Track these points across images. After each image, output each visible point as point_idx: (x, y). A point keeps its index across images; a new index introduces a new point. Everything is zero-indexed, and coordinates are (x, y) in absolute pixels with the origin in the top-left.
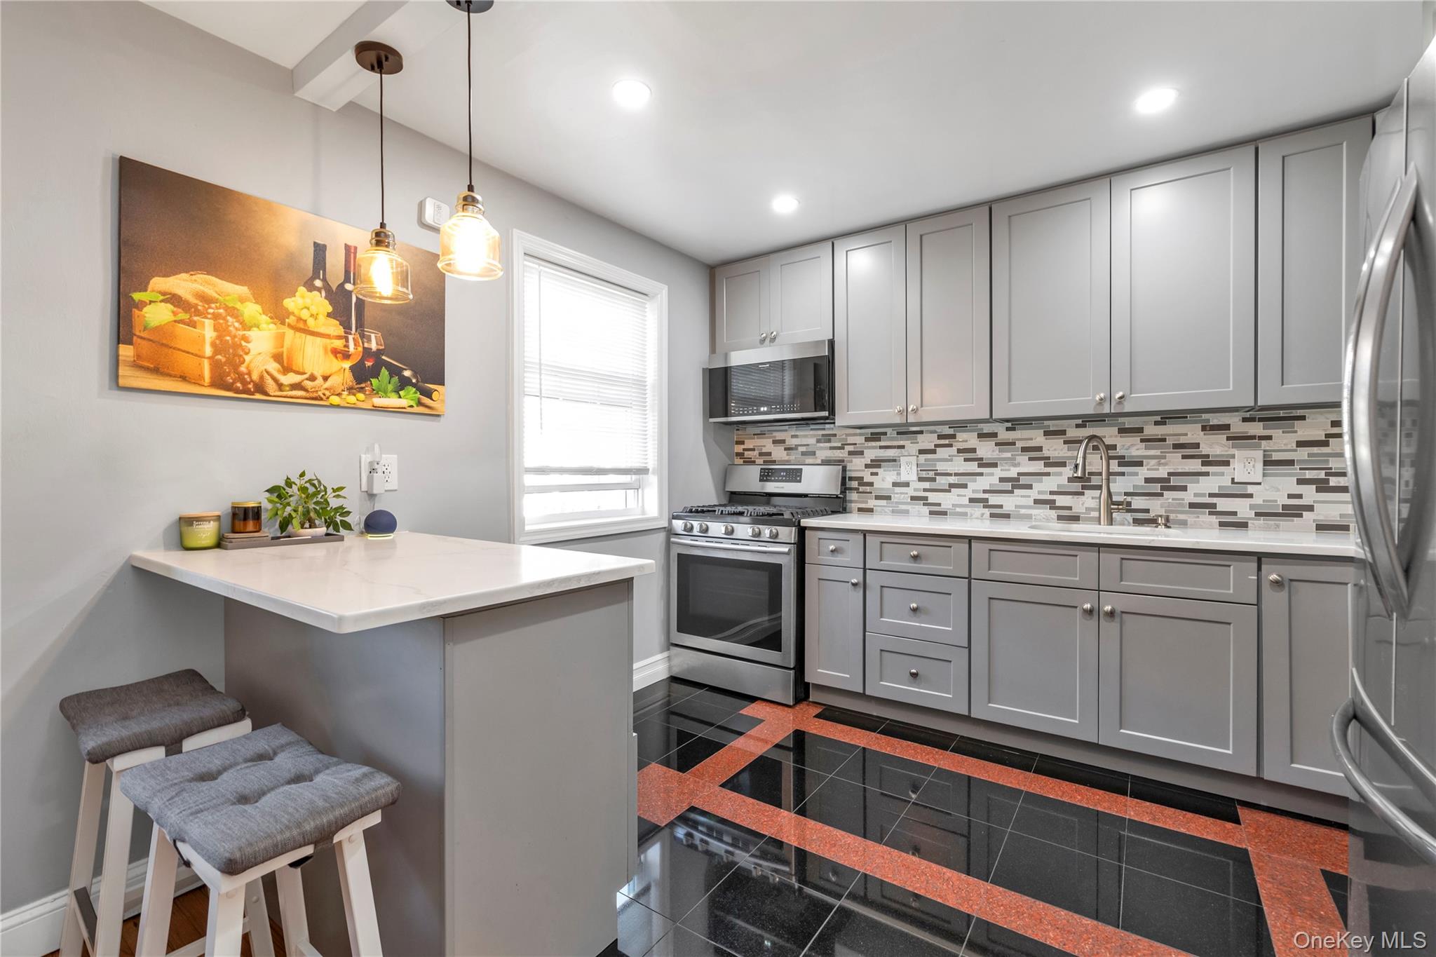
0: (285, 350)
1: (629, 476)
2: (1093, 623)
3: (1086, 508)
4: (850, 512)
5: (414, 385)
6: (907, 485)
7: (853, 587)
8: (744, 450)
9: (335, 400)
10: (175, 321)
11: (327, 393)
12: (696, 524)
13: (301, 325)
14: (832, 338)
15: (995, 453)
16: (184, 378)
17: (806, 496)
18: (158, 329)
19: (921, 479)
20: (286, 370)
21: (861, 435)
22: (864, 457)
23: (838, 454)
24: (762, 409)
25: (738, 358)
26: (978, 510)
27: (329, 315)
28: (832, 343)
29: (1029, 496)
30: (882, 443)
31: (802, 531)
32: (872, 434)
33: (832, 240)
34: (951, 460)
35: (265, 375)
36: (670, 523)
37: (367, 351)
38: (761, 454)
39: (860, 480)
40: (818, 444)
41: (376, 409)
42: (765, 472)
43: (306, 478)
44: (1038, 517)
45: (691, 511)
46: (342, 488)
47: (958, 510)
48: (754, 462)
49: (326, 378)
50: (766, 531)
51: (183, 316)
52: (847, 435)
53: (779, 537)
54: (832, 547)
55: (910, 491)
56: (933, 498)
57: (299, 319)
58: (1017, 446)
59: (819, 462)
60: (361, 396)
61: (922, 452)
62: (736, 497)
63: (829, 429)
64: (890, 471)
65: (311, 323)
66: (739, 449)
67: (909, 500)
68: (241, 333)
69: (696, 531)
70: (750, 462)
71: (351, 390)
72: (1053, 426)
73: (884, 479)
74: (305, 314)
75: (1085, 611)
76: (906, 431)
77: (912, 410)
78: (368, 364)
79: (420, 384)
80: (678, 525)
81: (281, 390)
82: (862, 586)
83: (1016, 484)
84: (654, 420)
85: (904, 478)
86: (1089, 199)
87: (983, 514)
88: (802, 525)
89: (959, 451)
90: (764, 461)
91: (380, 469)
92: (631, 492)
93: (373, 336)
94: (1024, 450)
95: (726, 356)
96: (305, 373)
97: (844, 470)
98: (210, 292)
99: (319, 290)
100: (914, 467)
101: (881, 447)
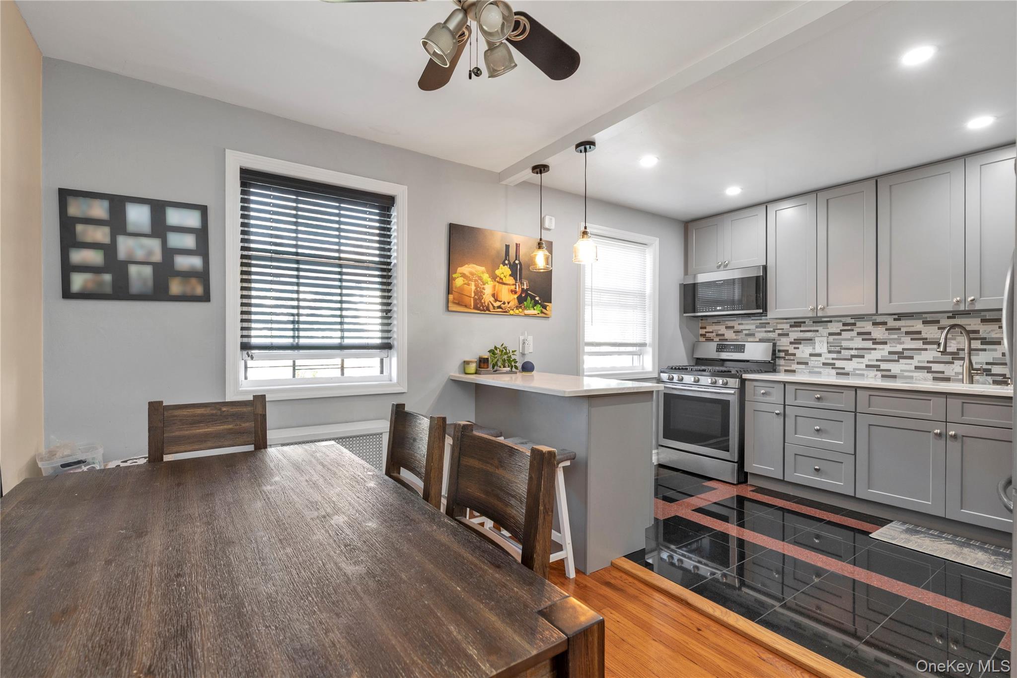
0: (495, 292)
1: (635, 348)
2: (943, 442)
3: (955, 373)
4: (780, 372)
5: (540, 304)
6: (819, 355)
7: (776, 416)
8: (706, 332)
9: (511, 312)
10: (464, 284)
11: (509, 310)
12: (676, 376)
13: (501, 281)
14: (765, 264)
15: (885, 335)
16: (466, 306)
17: (748, 361)
18: (459, 287)
19: (830, 352)
20: (496, 300)
21: (787, 323)
22: (789, 338)
23: (771, 335)
24: (718, 308)
25: (702, 278)
26: (872, 373)
27: (510, 275)
28: (765, 268)
29: (911, 364)
30: (802, 329)
31: (743, 382)
32: (795, 323)
33: (765, 204)
34: (853, 340)
35: (490, 303)
36: (659, 375)
37: (523, 289)
38: (717, 335)
39: (786, 352)
40: (757, 329)
41: (526, 315)
42: (719, 346)
43: (503, 346)
44: (918, 378)
45: (672, 368)
46: (515, 351)
47: (857, 372)
48: (713, 340)
49: (508, 303)
50: (720, 381)
51: (466, 282)
52: (777, 323)
53: (729, 384)
54: (762, 391)
55: (822, 360)
56: (839, 364)
57: (501, 278)
58: (902, 330)
59: (758, 340)
60: (520, 310)
61: (830, 334)
62: (700, 361)
63: (764, 320)
64: (808, 346)
65: (505, 280)
66: (703, 331)
67: (821, 365)
68: (482, 286)
69: (675, 380)
70: (710, 340)
71: (517, 308)
72: (929, 317)
73: (804, 351)
74: (502, 276)
75: (936, 434)
76: (818, 321)
77: (820, 309)
78: (523, 295)
79: (542, 303)
80: (664, 376)
81: (494, 309)
82: (783, 415)
83: (901, 355)
84: (650, 316)
85: (817, 351)
86: (949, 172)
87: (876, 375)
88: (743, 377)
89: (859, 334)
90: (720, 340)
91: (527, 342)
92: (635, 357)
93: (525, 282)
94: (907, 333)
95: (695, 277)
96: (501, 301)
97: (774, 345)
98: (474, 271)
99: (507, 265)
100: (825, 345)
101: (801, 331)
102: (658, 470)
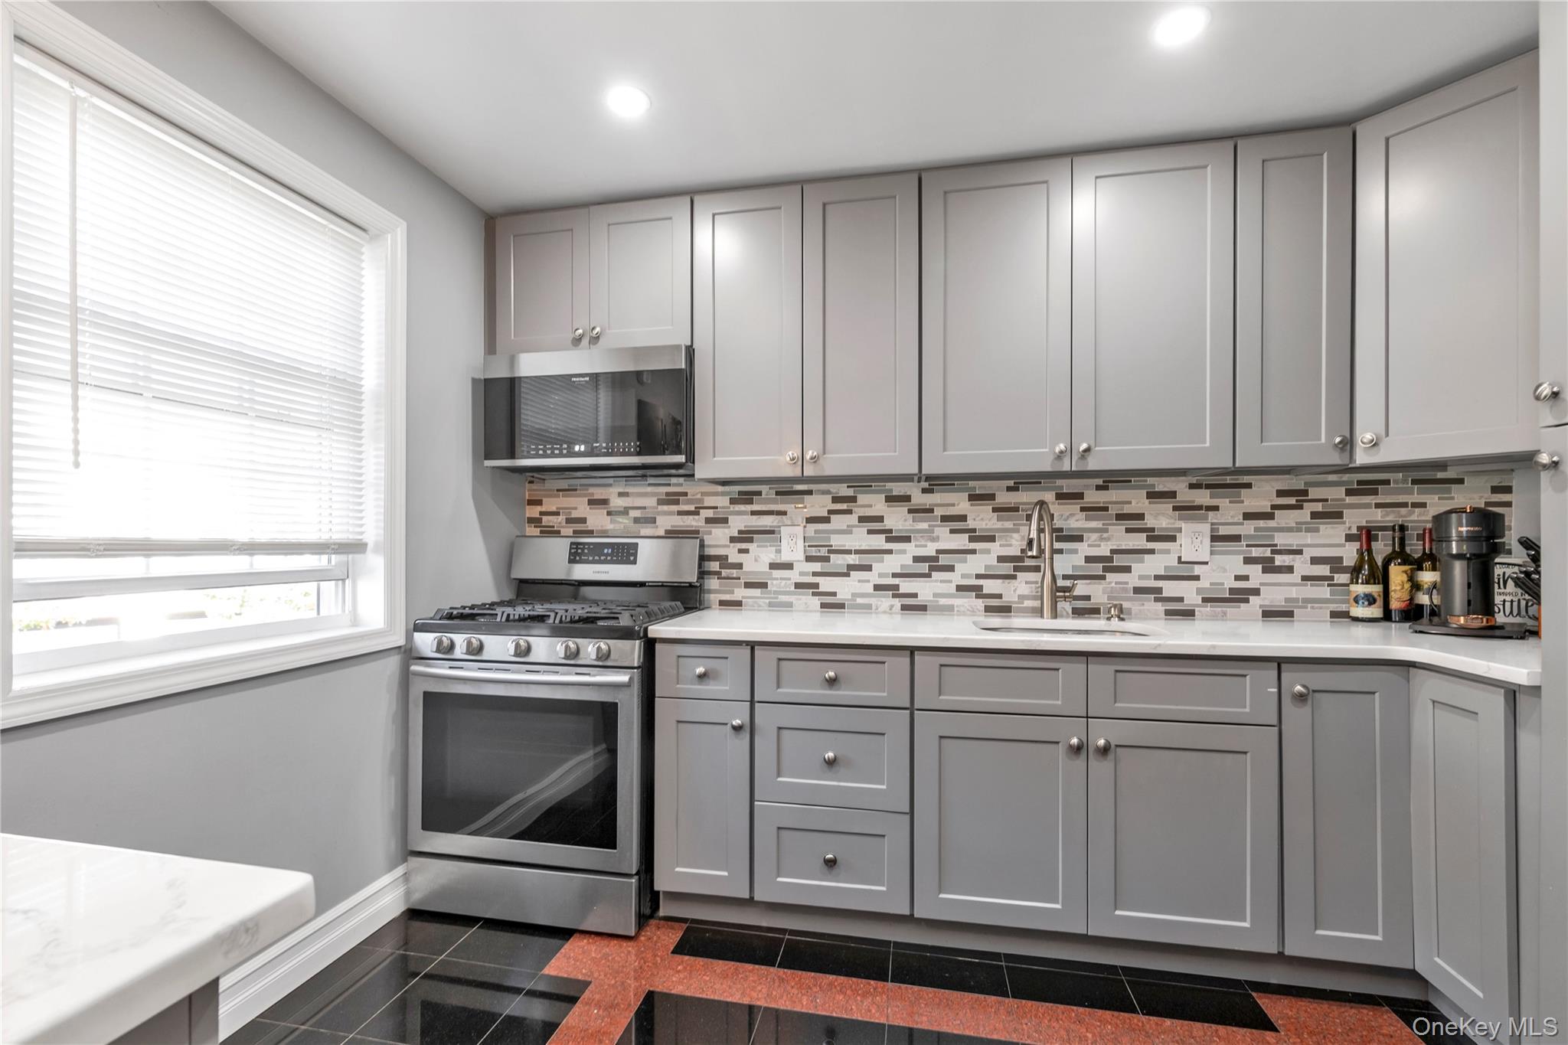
1: (325, 558)
2: (1080, 763)
3: (1019, 596)
4: (708, 608)
6: (789, 566)
7: (733, 731)
8: (542, 513)
12: (460, 639)
14: (690, 344)
15: (907, 523)
17: (642, 584)
19: (809, 559)
21: (723, 494)
22: (729, 527)
23: (691, 522)
24: (577, 448)
25: (531, 365)
26: (887, 601)
28: (690, 351)
29: (951, 582)
30: (756, 507)
31: (650, 646)
32: (740, 493)
33: (692, 195)
34: (851, 532)
36: (409, 638)
38: (569, 521)
39: (722, 559)
40: (659, 507)
42: (577, 548)
44: (962, 609)
45: (450, 617)
47: (859, 601)
48: (559, 532)
50: (590, 648)
52: (703, 494)
53: (612, 656)
54: (700, 670)
55: (794, 576)
56: (826, 584)
58: (935, 513)
59: (662, 533)
61: (811, 520)
62: (527, 589)
63: (677, 485)
64: (766, 546)
66: (533, 512)
67: (793, 588)
69: (459, 652)
70: (552, 532)
72: (980, 487)
73: (757, 559)
75: (1071, 746)
76: (788, 489)
77: (812, 458)
80: (426, 642)
82: (748, 730)
83: (934, 564)
84: (377, 457)
85: (785, 557)
86: (1046, 182)
87: (892, 607)
88: (650, 635)
89: (862, 519)
90: (575, 532)
92: (328, 587)
94: (945, 519)
95: (512, 361)
97: (702, 546)
100: (801, 542)
101: (753, 513)
102: (407, 928)
